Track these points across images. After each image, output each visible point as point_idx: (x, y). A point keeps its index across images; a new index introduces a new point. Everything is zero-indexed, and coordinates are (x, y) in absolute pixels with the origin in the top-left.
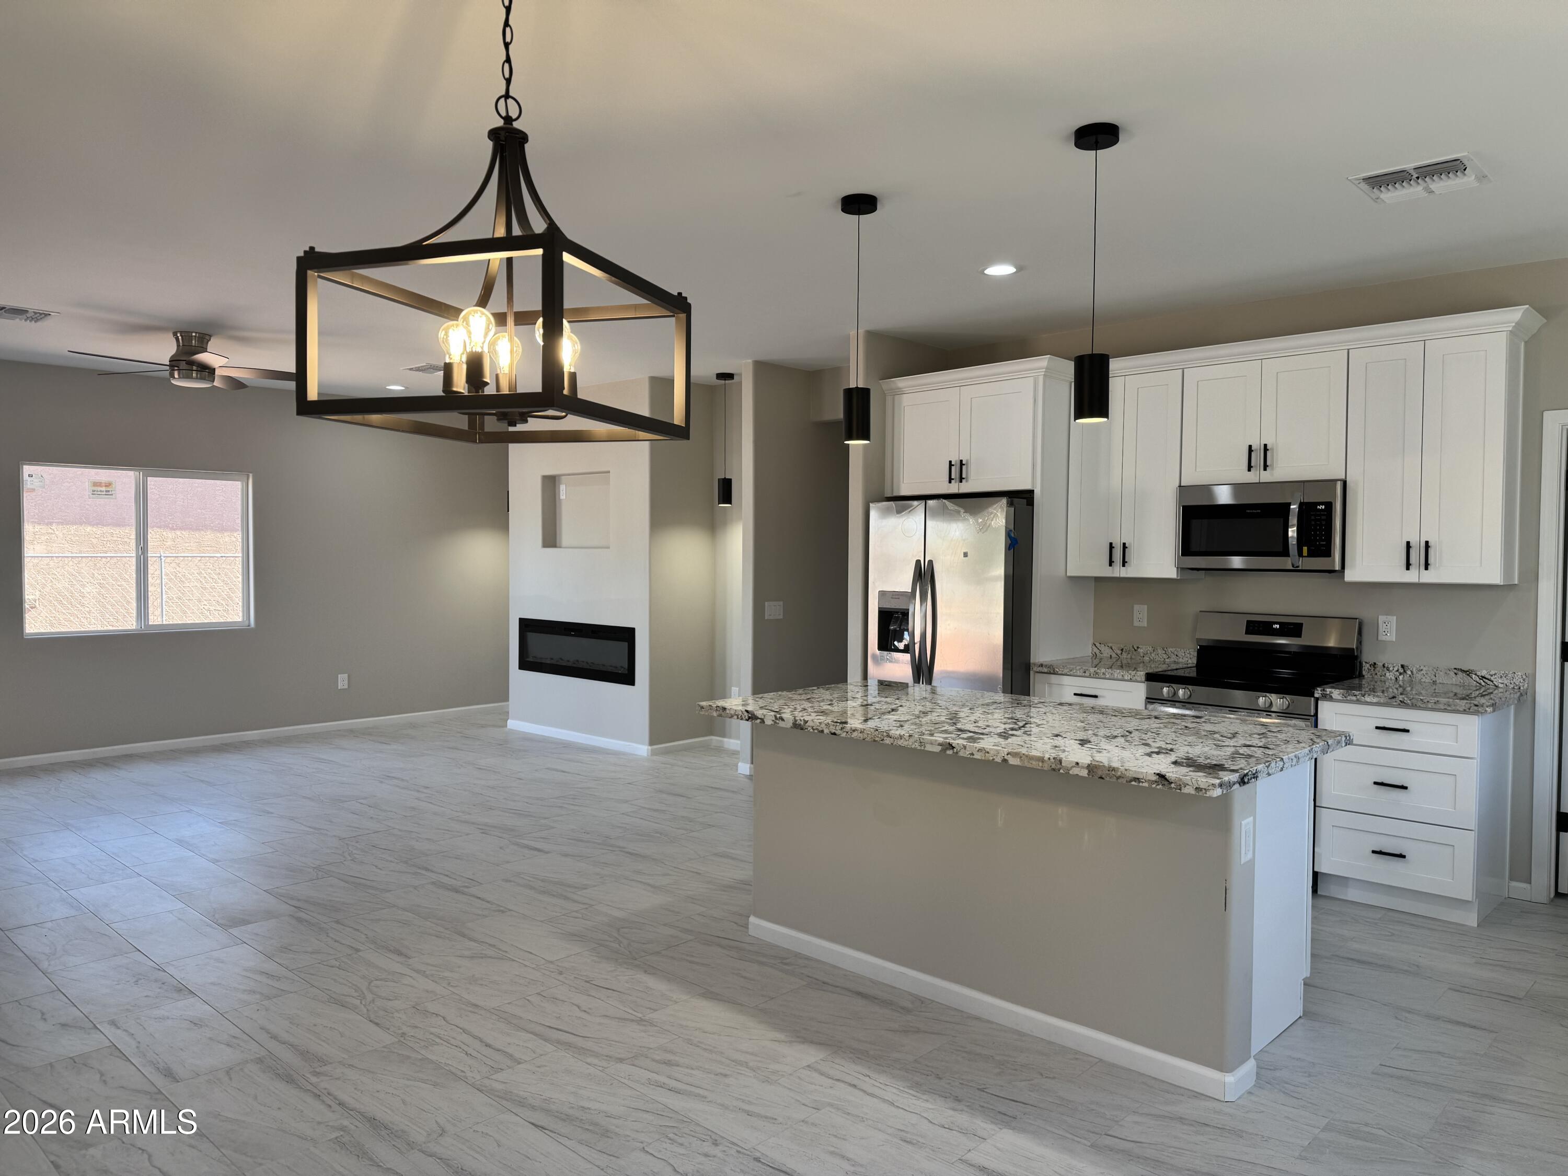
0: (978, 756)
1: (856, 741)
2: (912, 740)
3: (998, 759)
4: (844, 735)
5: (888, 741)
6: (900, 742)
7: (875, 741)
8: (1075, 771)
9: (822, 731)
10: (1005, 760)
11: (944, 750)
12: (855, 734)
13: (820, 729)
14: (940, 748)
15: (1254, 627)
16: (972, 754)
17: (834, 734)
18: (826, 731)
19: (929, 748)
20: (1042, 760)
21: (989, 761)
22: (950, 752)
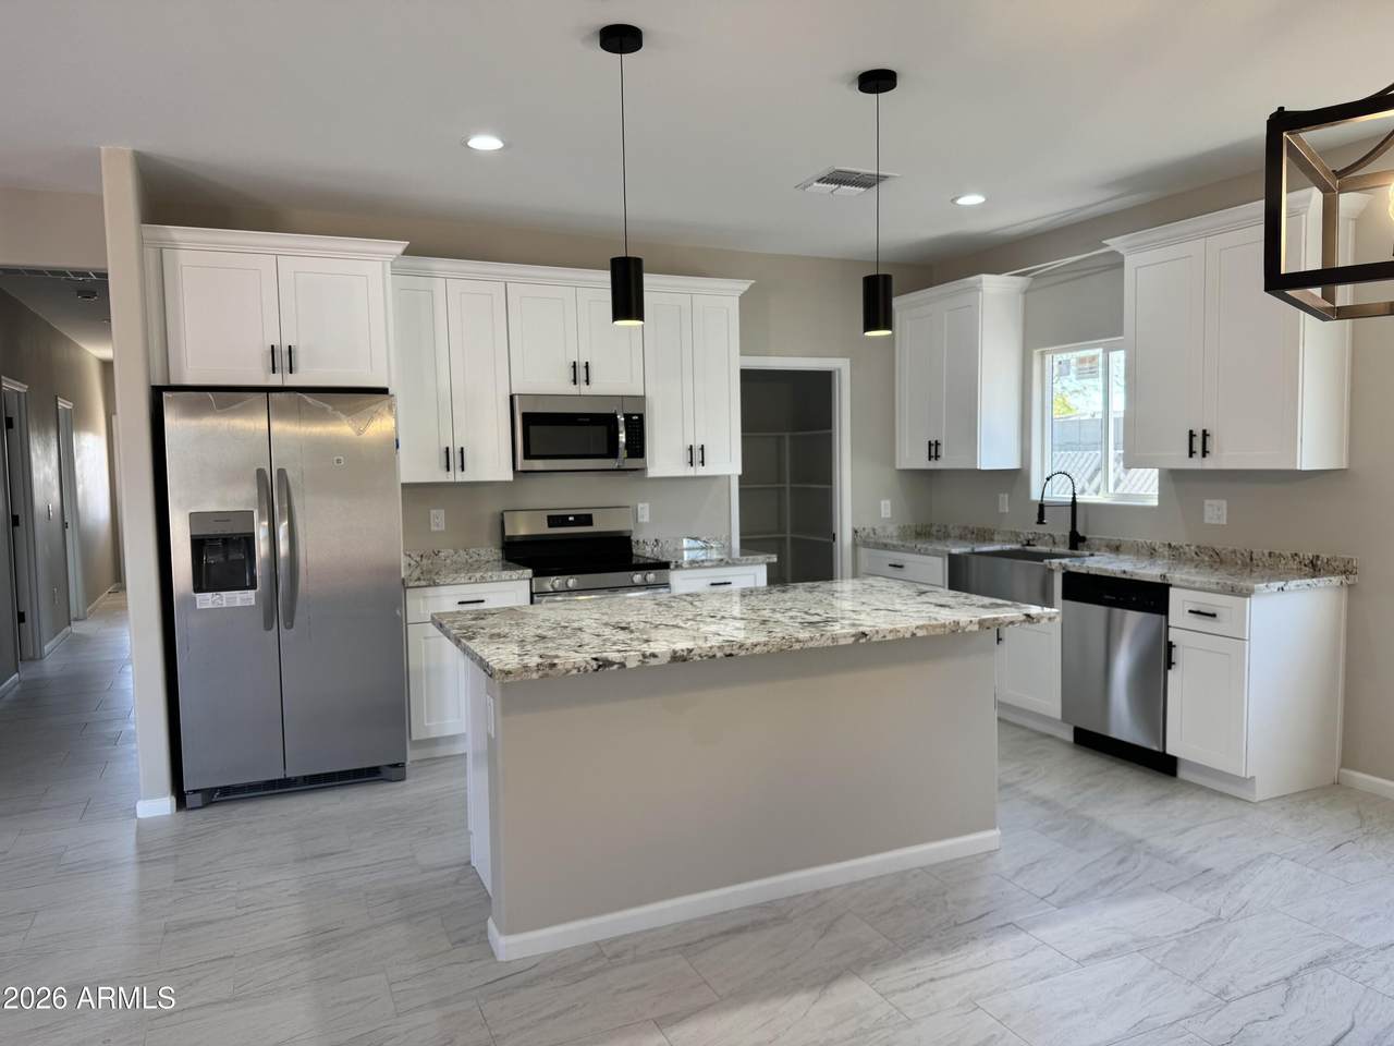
0: (889, 637)
1: (761, 655)
2: (824, 638)
3: (908, 635)
4: (743, 653)
5: (797, 646)
6: (811, 645)
7: (782, 650)
8: (969, 628)
9: (714, 656)
10: (913, 635)
11: (857, 640)
12: (758, 649)
13: (711, 654)
14: (853, 639)
15: (554, 521)
16: (884, 637)
17: (731, 655)
18: (719, 655)
19: (842, 642)
20: (944, 626)
21: (900, 639)
22: (863, 641)
